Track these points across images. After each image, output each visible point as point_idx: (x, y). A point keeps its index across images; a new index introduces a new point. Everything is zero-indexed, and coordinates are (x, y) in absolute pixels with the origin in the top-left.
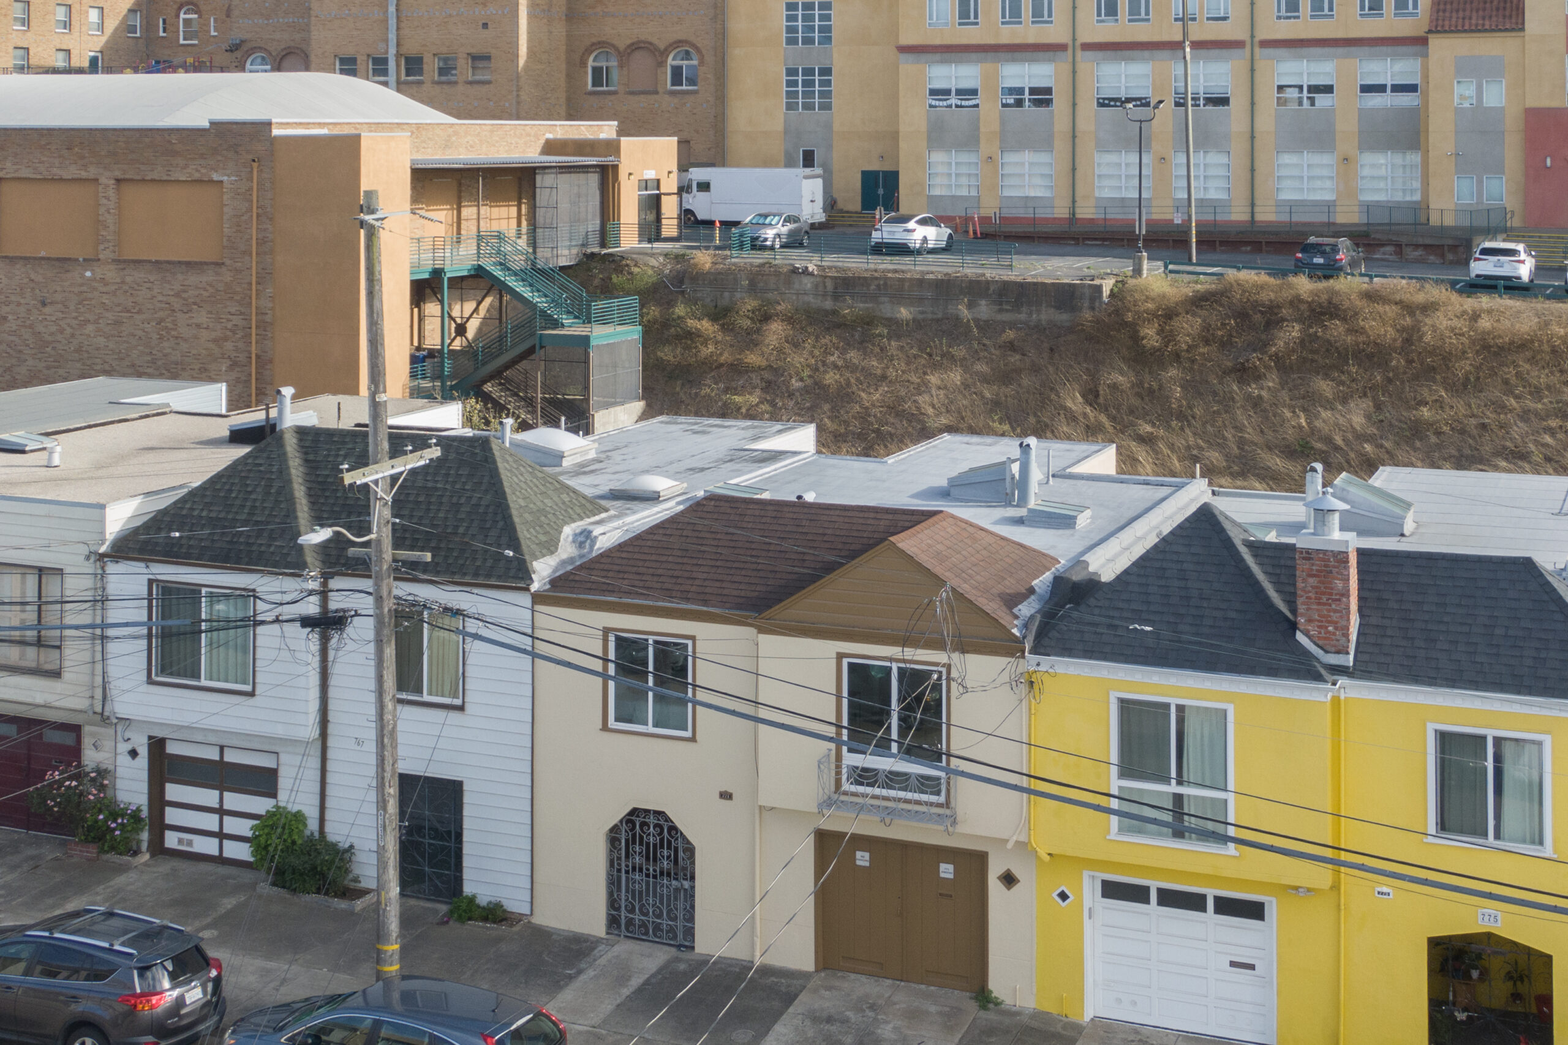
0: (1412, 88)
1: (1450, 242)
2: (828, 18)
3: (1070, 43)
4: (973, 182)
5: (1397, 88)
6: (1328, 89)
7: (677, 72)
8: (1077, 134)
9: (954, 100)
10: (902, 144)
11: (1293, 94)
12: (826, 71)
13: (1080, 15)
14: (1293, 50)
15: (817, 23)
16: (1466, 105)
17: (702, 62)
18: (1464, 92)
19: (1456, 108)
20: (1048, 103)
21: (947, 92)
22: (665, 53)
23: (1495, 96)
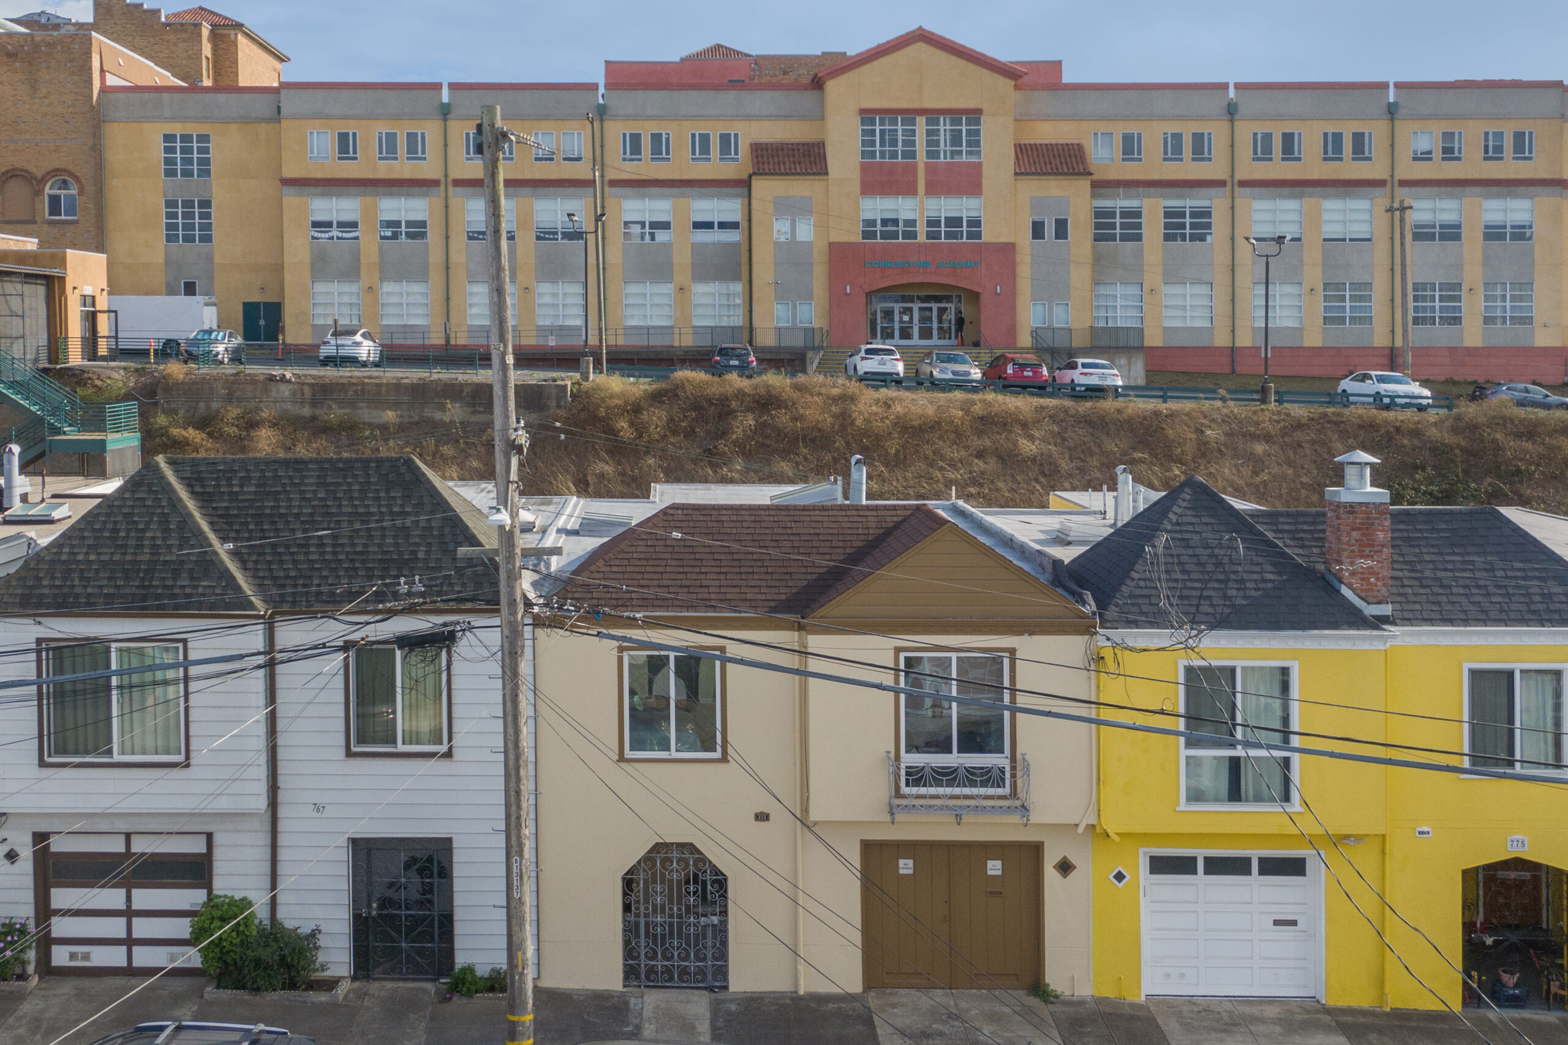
0: (735, 225)
1: (787, 356)
2: (206, 150)
3: (443, 179)
4: (355, 312)
5: (723, 225)
6: (666, 226)
7: (55, 200)
8: (451, 265)
9: (335, 233)
10: (287, 276)
11: (636, 229)
12: (206, 204)
13: (451, 152)
14: (637, 189)
15: (195, 155)
16: (783, 239)
17: (81, 192)
18: (781, 228)
19: (775, 243)
20: (422, 235)
21: (329, 224)
22: (43, 181)
23: (805, 232)
